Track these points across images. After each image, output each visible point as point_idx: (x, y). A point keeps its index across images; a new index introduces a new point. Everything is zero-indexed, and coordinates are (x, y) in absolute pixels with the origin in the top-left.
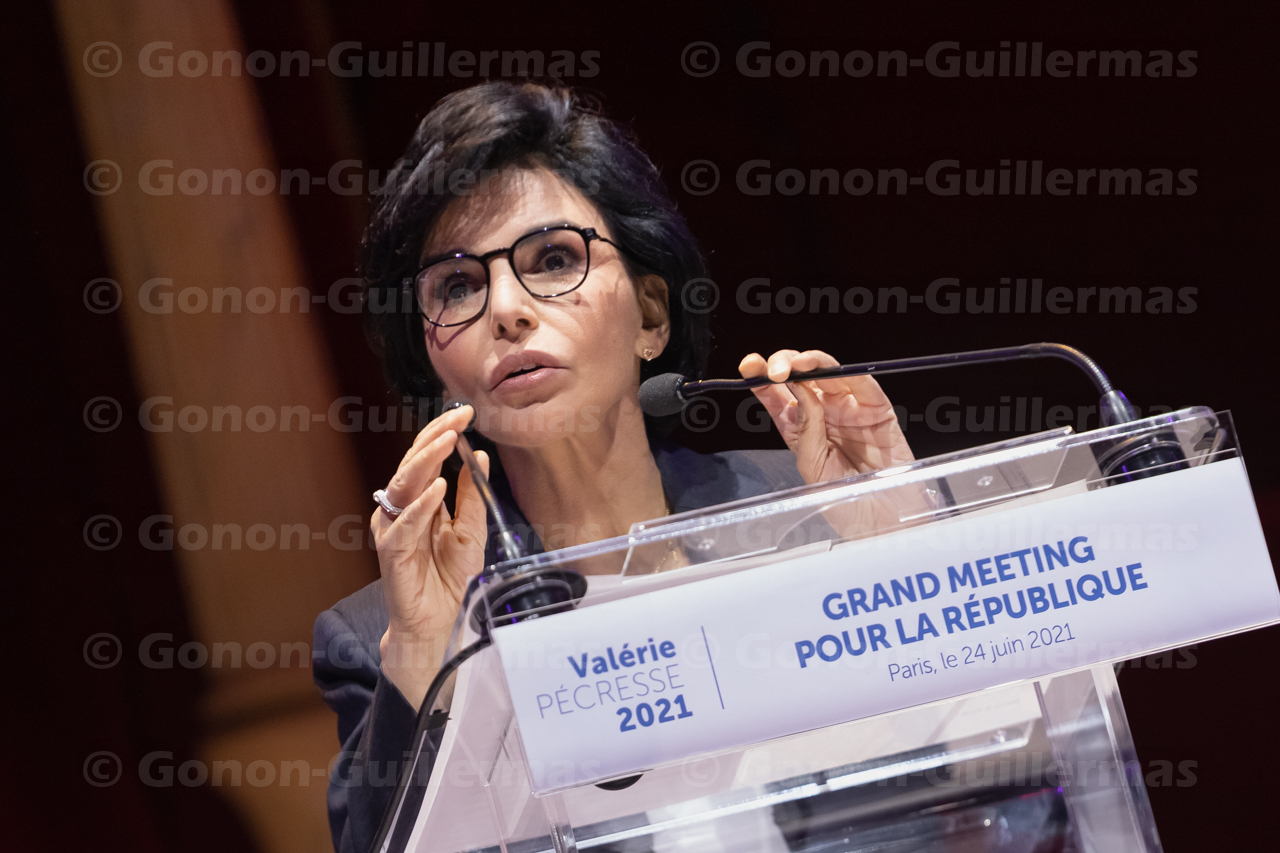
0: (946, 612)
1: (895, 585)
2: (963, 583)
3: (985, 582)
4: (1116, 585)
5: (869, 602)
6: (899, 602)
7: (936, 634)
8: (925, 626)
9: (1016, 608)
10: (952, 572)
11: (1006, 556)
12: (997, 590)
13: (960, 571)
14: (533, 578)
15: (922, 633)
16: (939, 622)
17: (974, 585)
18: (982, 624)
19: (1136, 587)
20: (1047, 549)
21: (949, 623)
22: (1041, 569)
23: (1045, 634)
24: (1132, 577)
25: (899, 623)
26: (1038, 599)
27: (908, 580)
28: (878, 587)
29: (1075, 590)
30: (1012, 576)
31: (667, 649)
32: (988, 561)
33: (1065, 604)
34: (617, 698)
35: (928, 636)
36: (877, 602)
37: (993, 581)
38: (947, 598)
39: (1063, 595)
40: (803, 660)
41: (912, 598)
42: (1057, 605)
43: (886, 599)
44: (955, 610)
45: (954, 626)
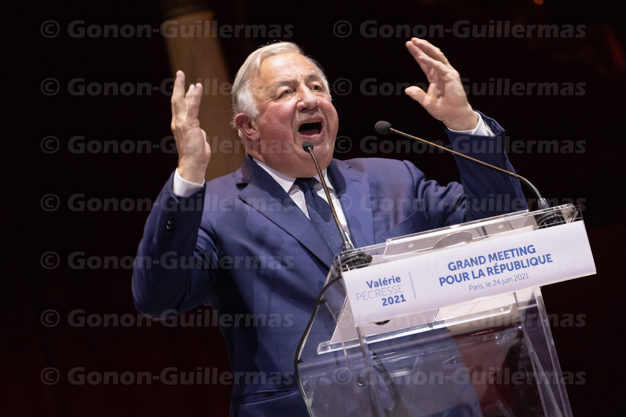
0: (488, 269)
1: (471, 260)
2: (493, 259)
3: (500, 259)
4: (542, 261)
6: (473, 265)
7: (484, 276)
8: (481, 273)
9: (510, 268)
10: (490, 256)
11: (507, 251)
12: (505, 262)
14: (355, 256)
15: (480, 275)
16: (486, 273)
17: (497, 260)
18: (499, 273)
19: (549, 262)
20: (521, 249)
21: (489, 272)
22: (518, 255)
23: (520, 276)
24: (548, 258)
25: (472, 272)
26: (518, 265)
27: (476, 258)
28: (466, 261)
29: (529, 262)
30: (509, 258)
31: (398, 279)
32: (501, 252)
34: (381, 294)
36: (465, 265)
37: (503, 259)
38: (488, 264)
39: (525, 264)
40: (441, 283)
41: (477, 264)
42: (524, 267)
43: (469, 264)
44: (491, 268)
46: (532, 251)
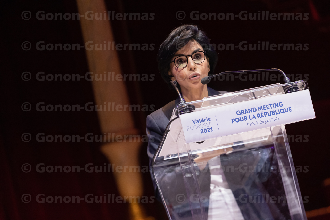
0: (257, 114)
1: (249, 109)
2: (261, 110)
3: (264, 110)
4: (287, 111)
5: (244, 112)
6: (249, 113)
7: (256, 118)
8: (254, 117)
9: (270, 114)
10: (259, 107)
11: (268, 105)
12: (266, 111)
13: (260, 108)
14: (186, 106)
16: (256, 116)
18: (264, 117)
19: (290, 111)
20: (275, 104)
21: (258, 116)
22: (274, 107)
23: (274, 119)
24: (290, 109)
25: (249, 116)
26: (273, 113)
27: (251, 109)
28: (246, 110)
29: (280, 111)
30: (269, 109)
31: (209, 119)
32: (265, 106)
33: (278, 114)
34: (200, 127)
35: (254, 119)
36: (246, 112)
37: (266, 109)
38: (258, 112)
39: (278, 112)
40: (233, 122)
41: (252, 112)
42: (277, 114)
43: (247, 112)
44: (259, 114)
45: (259, 117)
46: (281, 105)
